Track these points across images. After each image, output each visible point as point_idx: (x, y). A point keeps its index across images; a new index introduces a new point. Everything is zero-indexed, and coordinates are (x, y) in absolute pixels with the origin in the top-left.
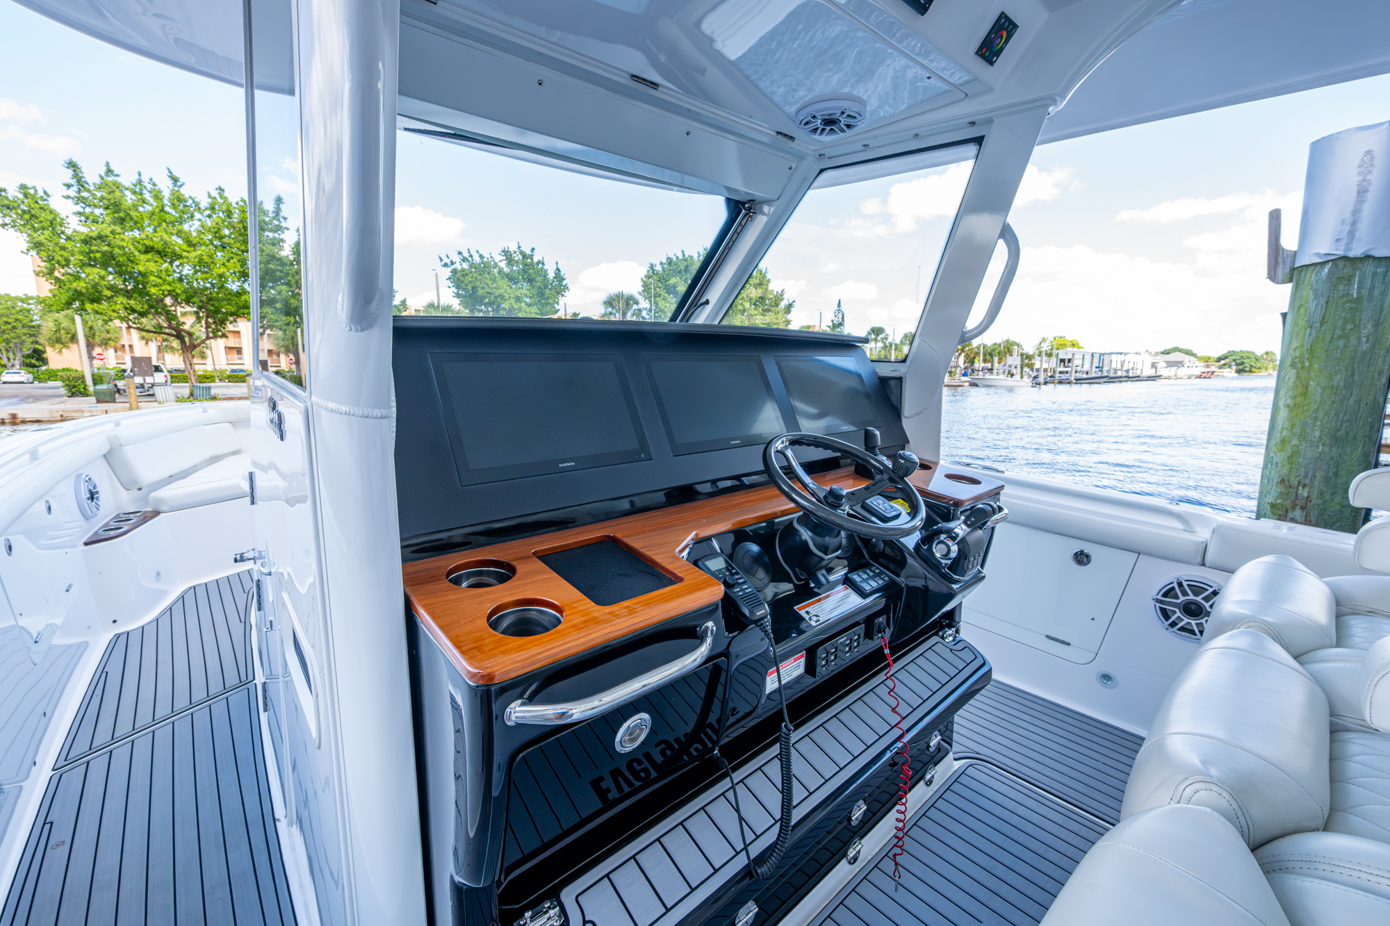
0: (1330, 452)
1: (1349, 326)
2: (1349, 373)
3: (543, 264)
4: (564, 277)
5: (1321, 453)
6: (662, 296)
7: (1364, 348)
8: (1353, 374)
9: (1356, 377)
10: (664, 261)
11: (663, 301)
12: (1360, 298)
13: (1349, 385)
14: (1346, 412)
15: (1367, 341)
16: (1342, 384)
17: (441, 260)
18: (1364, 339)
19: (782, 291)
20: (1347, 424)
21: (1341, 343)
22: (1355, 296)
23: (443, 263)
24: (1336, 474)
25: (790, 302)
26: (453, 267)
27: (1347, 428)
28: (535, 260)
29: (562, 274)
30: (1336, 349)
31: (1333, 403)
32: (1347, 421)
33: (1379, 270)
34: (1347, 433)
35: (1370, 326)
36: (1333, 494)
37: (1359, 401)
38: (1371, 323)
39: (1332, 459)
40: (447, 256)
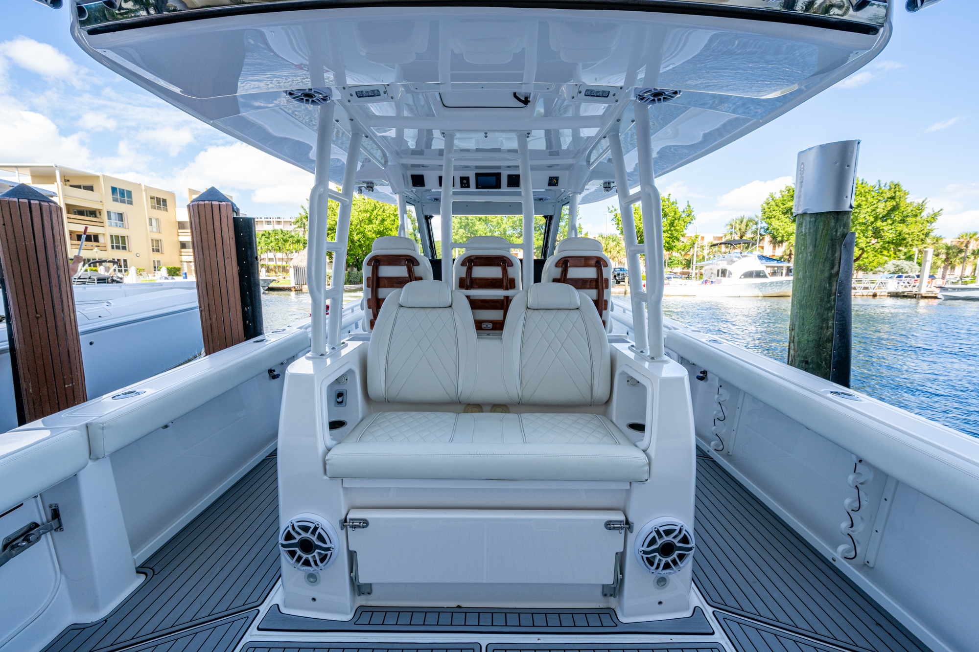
0: (800, 312)
1: (803, 248)
2: (804, 271)
3: (676, 203)
4: (693, 210)
5: (797, 312)
6: (777, 217)
7: (810, 259)
8: (806, 272)
9: (807, 274)
10: (784, 189)
11: (777, 221)
12: (806, 234)
13: (804, 278)
14: (805, 291)
15: (811, 255)
16: (802, 277)
17: (609, 209)
18: (809, 254)
19: (923, 202)
20: (805, 298)
21: (801, 256)
22: (804, 232)
23: (610, 211)
24: (803, 324)
25: (936, 211)
26: (616, 212)
27: (806, 299)
28: (671, 201)
29: (691, 208)
30: (800, 259)
31: (799, 286)
32: (806, 296)
33: (812, 220)
34: (806, 303)
35: (811, 248)
36: (803, 334)
37: (811, 286)
38: (811, 246)
39: (800, 316)
40: (613, 207)
